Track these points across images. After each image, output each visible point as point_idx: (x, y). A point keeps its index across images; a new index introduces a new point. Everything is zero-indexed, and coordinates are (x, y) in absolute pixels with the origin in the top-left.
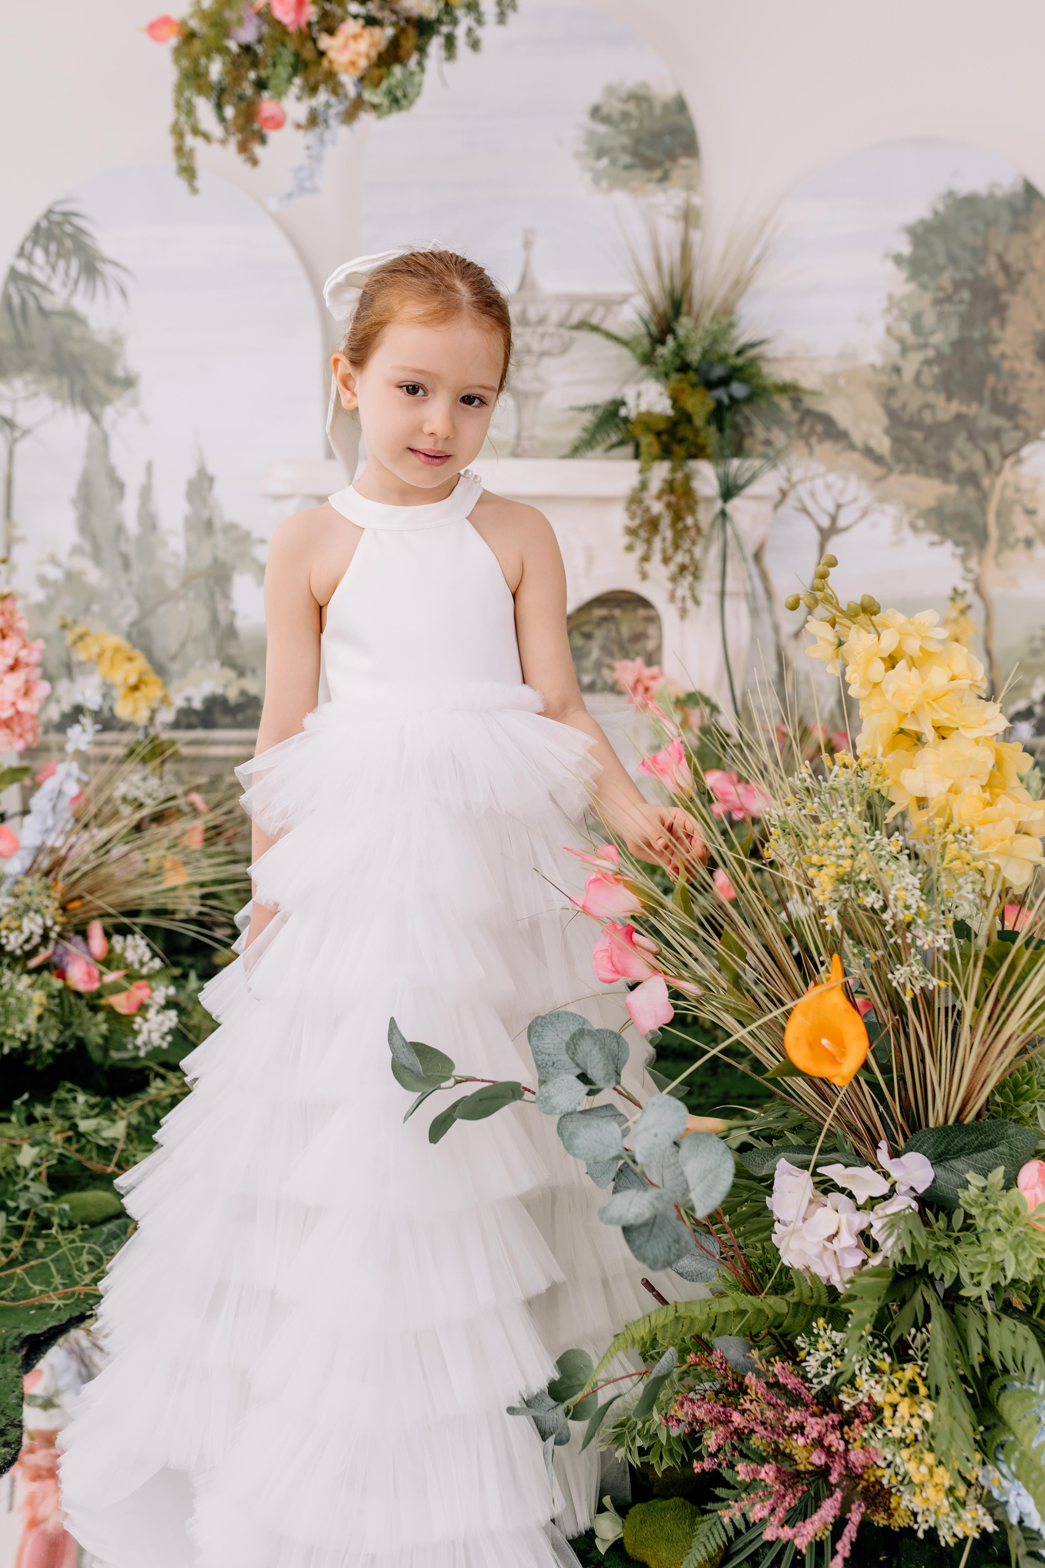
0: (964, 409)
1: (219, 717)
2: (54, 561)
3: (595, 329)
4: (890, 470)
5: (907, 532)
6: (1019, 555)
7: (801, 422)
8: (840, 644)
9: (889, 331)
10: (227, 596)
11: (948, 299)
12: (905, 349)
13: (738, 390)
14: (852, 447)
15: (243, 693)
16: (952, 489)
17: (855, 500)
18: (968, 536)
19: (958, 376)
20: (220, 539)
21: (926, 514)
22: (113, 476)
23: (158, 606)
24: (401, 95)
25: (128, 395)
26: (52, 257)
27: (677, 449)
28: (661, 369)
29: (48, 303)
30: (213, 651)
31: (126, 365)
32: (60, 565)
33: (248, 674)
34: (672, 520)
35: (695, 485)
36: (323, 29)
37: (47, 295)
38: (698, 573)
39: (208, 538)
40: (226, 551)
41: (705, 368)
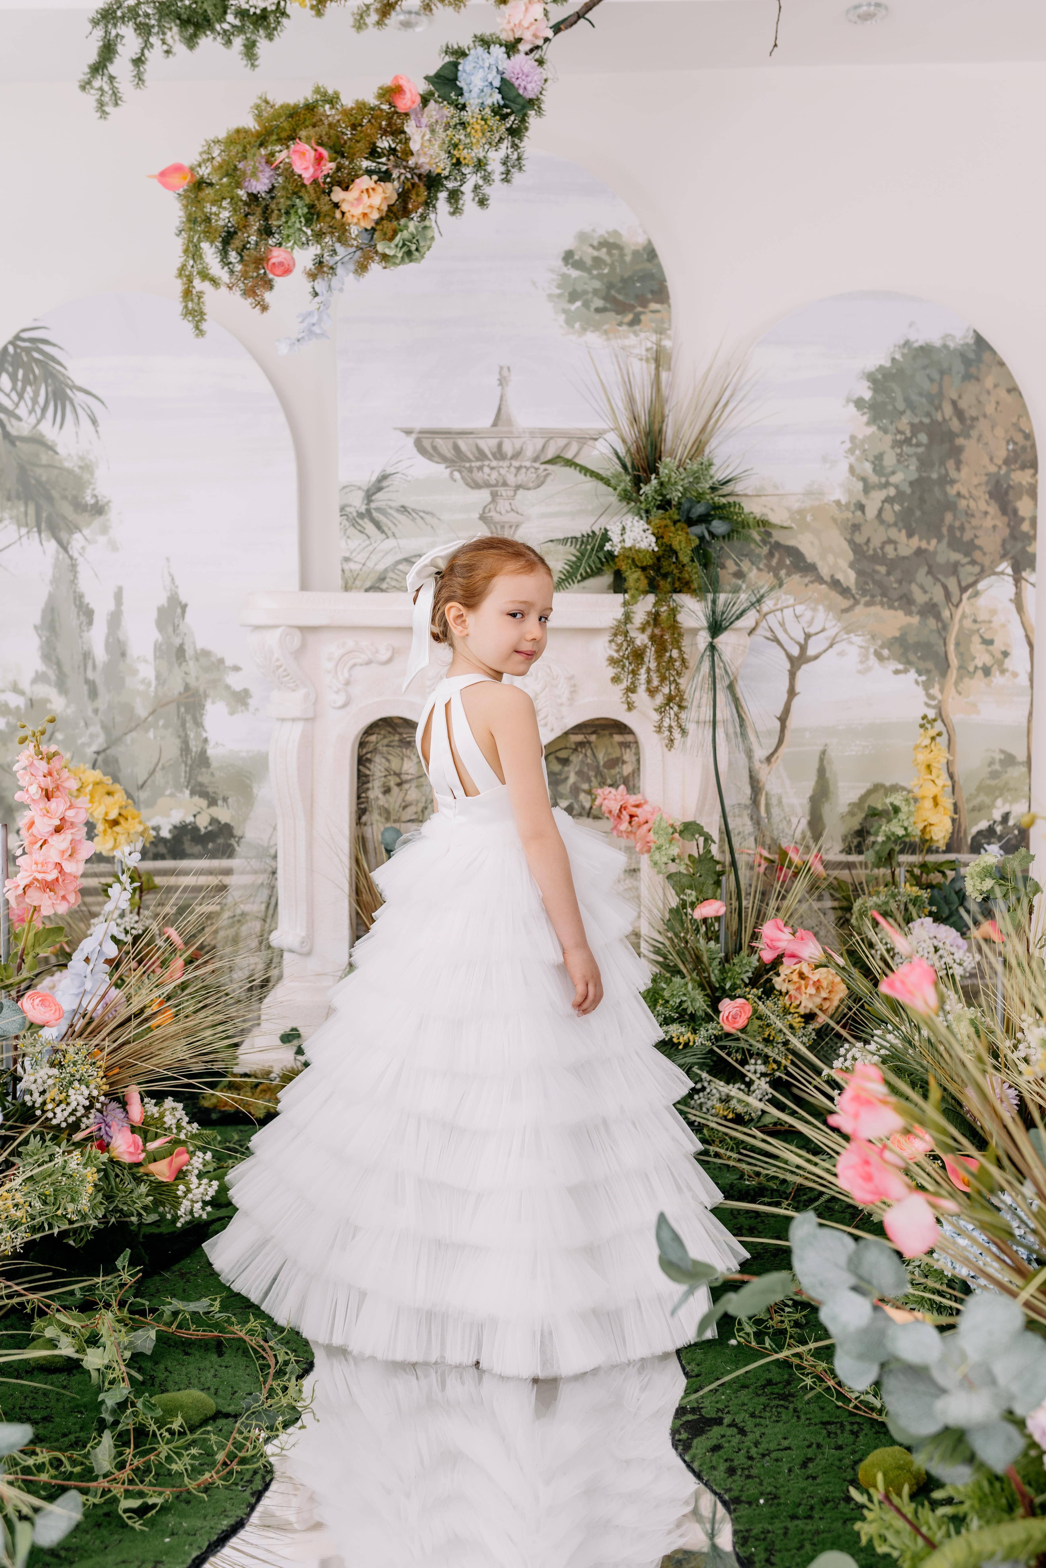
0: (924, 545)
1: (188, 846)
2: (16, 689)
3: (570, 463)
4: (857, 602)
5: (873, 660)
6: (978, 683)
7: (771, 554)
9: (852, 469)
10: (199, 724)
11: (907, 441)
12: (867, 488)
13: (719, 526)
14: (820, 580)
15: (214, 821)
16: (915, 620)
17: (823, 630)
18: (930, 665)
19: (918, 513)
20: (191, 666)
21: (890, 643)
22: (81, 603)
23: (126, 734)
24: (413, 247)
25: (98, 521)
26: (20, 384)
27: (662, 583)
28: (643, 506)
29: (15, 428)
30: (182, 780)
31: (96, 492)
32: (22, 693)
33: (220, 802)
34: (656, 652)
35: (680, 618)
36: (339, 184)
37: (14, 421)
38: (684, 704)
39: (180, 665)
40: (197, 678)
41: (686, 505)
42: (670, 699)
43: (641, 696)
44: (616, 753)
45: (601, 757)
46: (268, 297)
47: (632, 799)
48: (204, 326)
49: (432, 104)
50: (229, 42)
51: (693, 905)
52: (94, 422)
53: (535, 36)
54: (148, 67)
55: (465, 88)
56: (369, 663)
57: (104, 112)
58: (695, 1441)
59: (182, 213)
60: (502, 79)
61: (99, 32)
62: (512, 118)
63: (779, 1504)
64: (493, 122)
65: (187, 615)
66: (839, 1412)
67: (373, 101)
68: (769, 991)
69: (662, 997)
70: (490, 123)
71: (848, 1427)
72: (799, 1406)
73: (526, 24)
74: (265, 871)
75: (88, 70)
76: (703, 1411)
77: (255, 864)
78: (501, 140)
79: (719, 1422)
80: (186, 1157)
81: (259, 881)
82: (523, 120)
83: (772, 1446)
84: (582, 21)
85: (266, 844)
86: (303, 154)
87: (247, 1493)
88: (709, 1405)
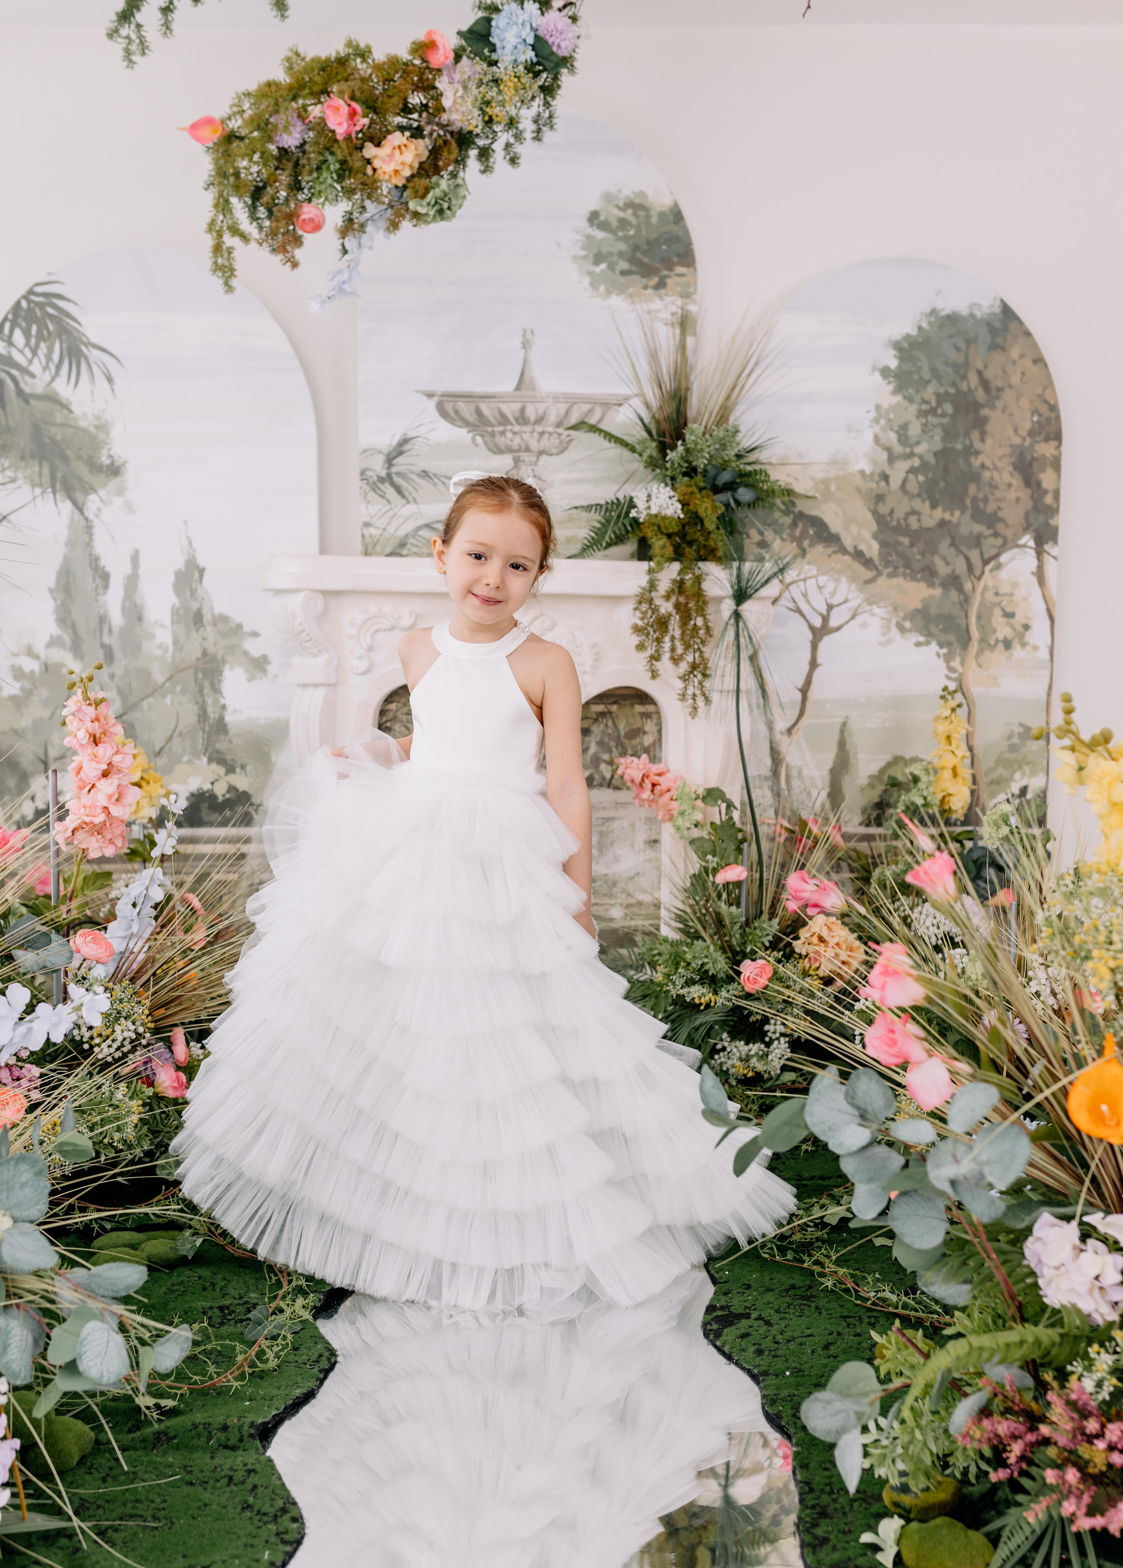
0: (947, 516)
1: (206, 814)
2: (30, 653)
3: (594, 429)
4: (879, 574)
5: (895, 632)
6: (998, 656)
7: (794, 524)
8: (1081, 768)
9: (877, 439)
10: (216, 690)
11: (932, 411)
12: (892, 458)
13: (744, 494)
14: (843, 550)
15: (231, 788)
16: (937, 592)
17: (846, 601)
18: (951, 638)
19: (942, 485)
20: (210, 631)
21: (912, 615)
22: (97, 566)
23: (142, 700)
24: (445, 205)
25: (114, 482)
26: (33, 340)
27: (687, 550)
28: (669, 473)
29: (28, 385)
30: (200, 747)
31: (112, 452)
32: (36, 657)
33: (238, 770)
34: (681, 619)
35: (705, 586)
36: (371, 140)
37: (27, 378)
38: (708, 672)
39: (198, 630)
40: (215, 644)
41: (712, 472)
42: (694, 667)
43: (665, 664)
44: (637, 723)
45: (622, 727)
46: (299, 253)
47: (655, 768)
48: (234, 282)
49: (464, 59)
51: (715, 871)
52: (110, 380)
54: (176, 16)
55: (498, 44)
56: (392, 629)
57: (131, 61)
58: (725, 1331)
59: (211, 167)
60: (536, 36)
62: (545, 75)
63: (803, 1376)
64: (526, 79)
65: (205, 579)
66: (857, 1309)
67: (404, 56)
68: (789, 954)
69: (685, 961)
70: (523, 80)
71: (866, 1320)
72: (821, 1304)
75: (115, 18)
76: (732, 1309)
78: (533, 97)
79: (747, 1316)
82: (555, 78)
83: (795, 1334)
86: (337, 110)
87: (316, 1370)
88: (737, 1304)
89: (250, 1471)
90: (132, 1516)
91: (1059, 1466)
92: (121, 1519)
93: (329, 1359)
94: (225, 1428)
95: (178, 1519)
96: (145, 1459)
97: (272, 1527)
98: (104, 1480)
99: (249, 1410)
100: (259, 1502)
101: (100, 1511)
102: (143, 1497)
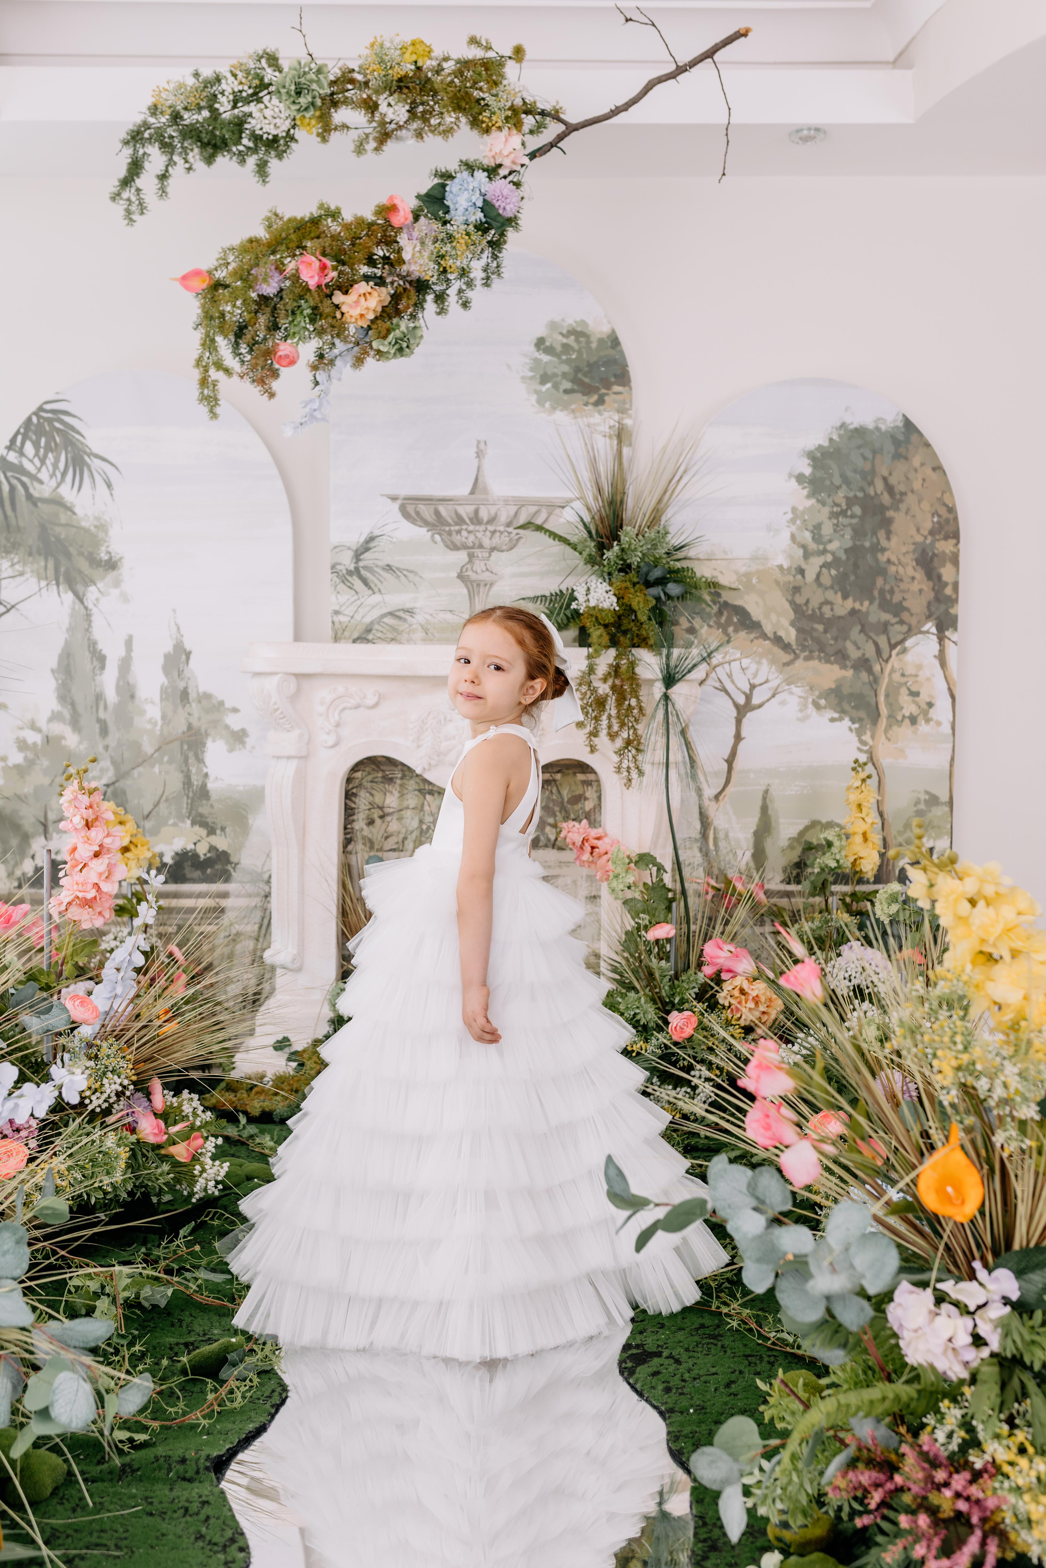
0: (857, 606)
1: (189, 872)
2: (34, 727)
3: (539, 528)
4: (797, 657)
5: (811, 709)
6: (906, 730)
7: (720, 613)
8: (932, 886)
9: (793, 537)
10: (200, 760)
11: (843, 513)
12: (807, 555)
13: (674, 589)
14: (764, 636)
15: (212, 848)
16: (849, 673)
17: (767, 681)
18: (862, 714)
19: (852, 578)
20: (194, 707)
21: (827, 694)
22: (95, 649)
23: (133, 769)
24: (404, 345)
25: (112, 575)
26: (42, 451)
27: (622, 639)
28: (606, 569)
29: (37, 491)
30: (184, 811)
31: (110, 549)
32: (39, 730)
33: (218, 832)
34: (617, 700)
35: (638, 670)
36: (339, 288)
37: (36, 484)
38: (641, 747)
39: (184, 707)
40: (199, 719)
41: (644, 569)
42: (628, 743)
43: (603, 740)
44: (579, 791)
45: (565, 793)
46: (275, 385)
47: (594, 833)
48: (218, 410)
49: (422, 219)
50: (243, 162)
51: (646, 928)
52: (109, 485)
53: (514, 163)
54: (171, 181)
55: (452, 207)
56: (357, 707)
57: (131, 220)
58: (638, 1369)
59: (199, 311)
60: (484, 200)
61: (128, 151)
62: (493, 232)
63: (705, 1413)
64: (476, 236)
65: (191, 661)
66: (758, 1348)
67: (370, 217)
68: (713, 1005)
70: (473, 238)
71: (766, 1359)
72: (726, 1343)
73: (505, 153)
74: (258, 895)
75: (117, 183)
76: (646, 1347)
77: (249, 888)
78: (482, 251)
79: (659, 1354)
80: (200, 1141)
81: (253, 904)
82: (502, 235)
83: (702, 1372)
84: (555, 149)
85: (259, 870)
86: (310, 264)
87: (268, 1406)
88: (651, 1342)
89: (205, 1503)
90: (97, 1545)
91: (912, 1512)
92: (87, 1548)
93: (280, 1394)
94: (183, 1461)
95: (138, 1548)
96: (111, 1490)
97: (221, 1557)
98: (74, 1510)
99: (207, 1443)
100: (210, 1532)
101: (69, 1540)
102: (107, 1527)
